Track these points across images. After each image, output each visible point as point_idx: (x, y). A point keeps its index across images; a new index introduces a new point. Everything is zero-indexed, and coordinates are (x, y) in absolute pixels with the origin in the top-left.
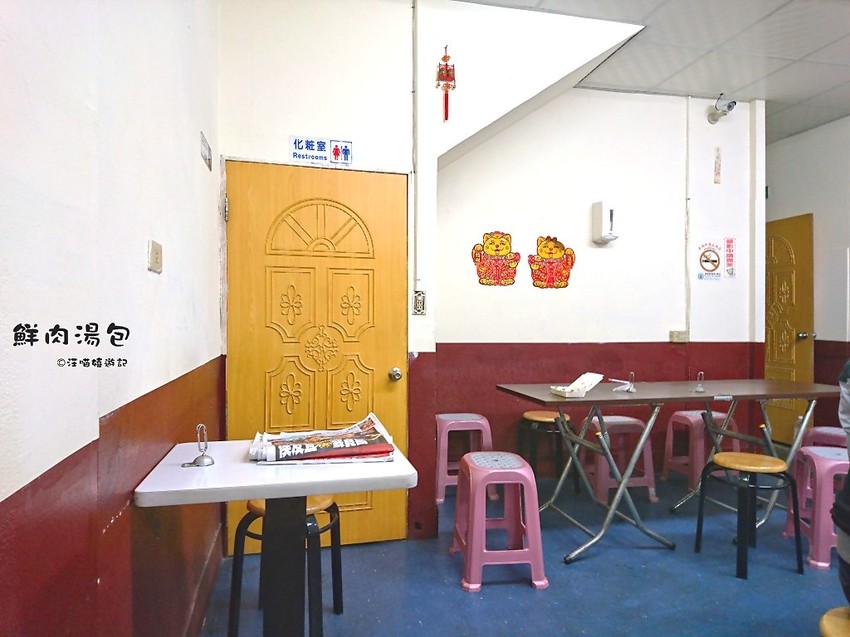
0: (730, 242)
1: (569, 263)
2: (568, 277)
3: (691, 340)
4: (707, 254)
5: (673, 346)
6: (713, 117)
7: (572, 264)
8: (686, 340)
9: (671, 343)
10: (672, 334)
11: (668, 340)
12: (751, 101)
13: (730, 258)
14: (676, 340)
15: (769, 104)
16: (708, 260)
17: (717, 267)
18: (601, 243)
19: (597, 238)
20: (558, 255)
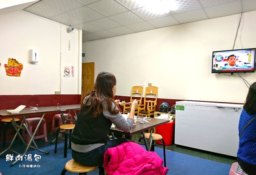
0: (73, 67)
1: (21, 68)
2: (20, 73)
3: (61, 94)
4: (66, 70)
5: (56, 96)
6: (68, 31)
7: (22, 69)
8: (60, 94)
9: (55, 95)
10: (55, 92)
11: (54, 94)
12: (79, 29)
13: (73, 72)
14: (56, 94)
15: (83, 31)
16: (67, 72)
17: (69, 74)
18: (32, 63)
19: (31, 61)
20: (16, 65)
